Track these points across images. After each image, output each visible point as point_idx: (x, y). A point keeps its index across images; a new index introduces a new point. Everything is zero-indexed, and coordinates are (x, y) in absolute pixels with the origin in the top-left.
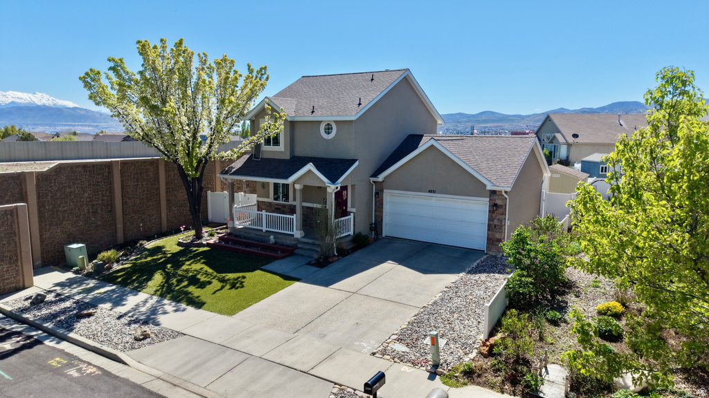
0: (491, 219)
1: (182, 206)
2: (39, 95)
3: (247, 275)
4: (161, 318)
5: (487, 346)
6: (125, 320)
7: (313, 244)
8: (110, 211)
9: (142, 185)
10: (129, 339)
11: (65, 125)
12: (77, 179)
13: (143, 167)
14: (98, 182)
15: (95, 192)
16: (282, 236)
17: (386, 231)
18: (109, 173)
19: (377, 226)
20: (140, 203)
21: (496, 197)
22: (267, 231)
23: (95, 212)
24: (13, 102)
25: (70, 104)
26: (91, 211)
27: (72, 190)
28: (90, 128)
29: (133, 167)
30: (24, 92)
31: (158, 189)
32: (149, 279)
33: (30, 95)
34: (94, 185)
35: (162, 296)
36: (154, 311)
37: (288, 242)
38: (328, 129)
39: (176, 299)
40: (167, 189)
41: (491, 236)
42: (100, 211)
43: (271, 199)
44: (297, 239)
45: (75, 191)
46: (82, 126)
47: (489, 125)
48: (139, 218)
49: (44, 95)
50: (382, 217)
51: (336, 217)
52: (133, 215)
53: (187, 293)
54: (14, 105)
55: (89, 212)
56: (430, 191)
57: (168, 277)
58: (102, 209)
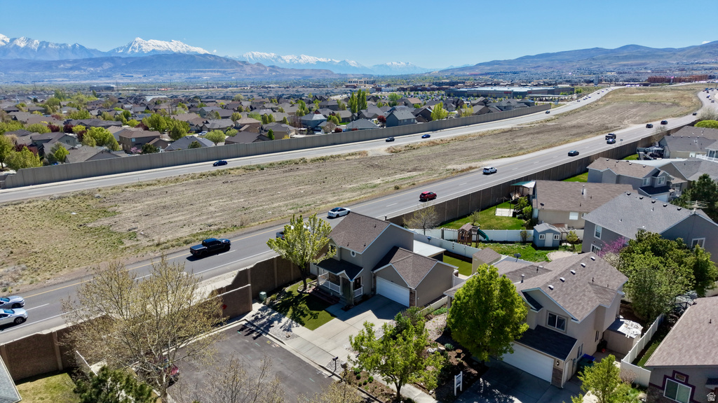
0: (410, 297)
2: (175, 42)
3: (320, 312)
4: (292, 329)
6: (282, 329)
7: (346, 299)
8: (273, 276)
9: (284, 264)
10: (285, 337)
11: (198, 71)
12: (262, 267)
14: (269, 267)
15: (268, 270)
16: (335, 293)
17: (378, 292)
18: (273, 262)
19: (374, 290)
22: (330, 289)
24: (153, 50)
25: (201, 51)
27: (261, 271)
28: (219, 74)
30: (162, 40)
31: (290, 264)
32: (288, 311)
33: (167, 43)
35: (292, 319)
36: (290, 326)
37: (337, 295)
38: (353, 253)
39: (297, 322)
41: (410, 303)
42: (269, 277)
44: (340, 296)
46: (212, 71)
47: (629, 62)
49: (179, 42)
50: (376, 286)
51: (354, 290)
52: (281, 276)
53: (300, 319)
54: (155, 53)
55: (266, 278)
56: (392, 282)
57: (294, 310)
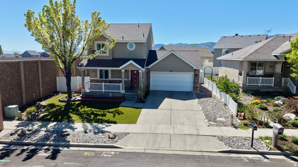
0: (194, 80)
1: (47, 84)
5: (242, 117)
7: (132, 95)
8: (19, 88)
9: (32, 74)
12: (4, 71)
13: (32, 64)
14: (14, 72)
15: (12, 78)
16: (115, 93)
17: (151, 88)
18: (18, 67)
19: (148, 87)
20: (31, 83)
21: (196, 72)
22: (104, 92)
23: (13, 89)
26: (11, 88)
27: (3, 76)
29: (28, 64)
31: (38, 76)
32: (70, 117)
34: (12, 74)
37: (118, 96)
38: (131, 46)
40: (42, 76)
41: (195, 86)
42: (15, 88)
43: (98, 78)
44: (123, 94)
45: (4, 77)
48: (31, 91)
50: (150, 83)
52: (29, 90)
53: (100, 119)
55: (10, 89)
56: (171, 71)
57: (79, 115)
58: (16, 87)
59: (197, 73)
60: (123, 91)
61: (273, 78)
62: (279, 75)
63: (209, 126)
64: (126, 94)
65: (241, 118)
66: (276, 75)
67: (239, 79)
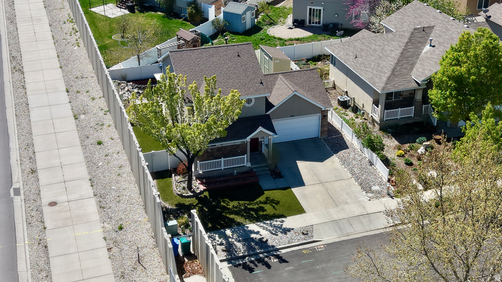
0: (322, 122)
5: (394, 182)
21: (324, 112)
22: (224, 169)
37: (242, 169)
38: (249, 101)
41: (322, 130)
44: (248, 167)
56: (291, 116)
59: (325, 114)
60: (249, 165)
61: (413, 107)
62: (419, 103)
63: (370, 200)
64: (254, 166)
65: (393, 184)
66: (416, 104)
67: (374, 111)
